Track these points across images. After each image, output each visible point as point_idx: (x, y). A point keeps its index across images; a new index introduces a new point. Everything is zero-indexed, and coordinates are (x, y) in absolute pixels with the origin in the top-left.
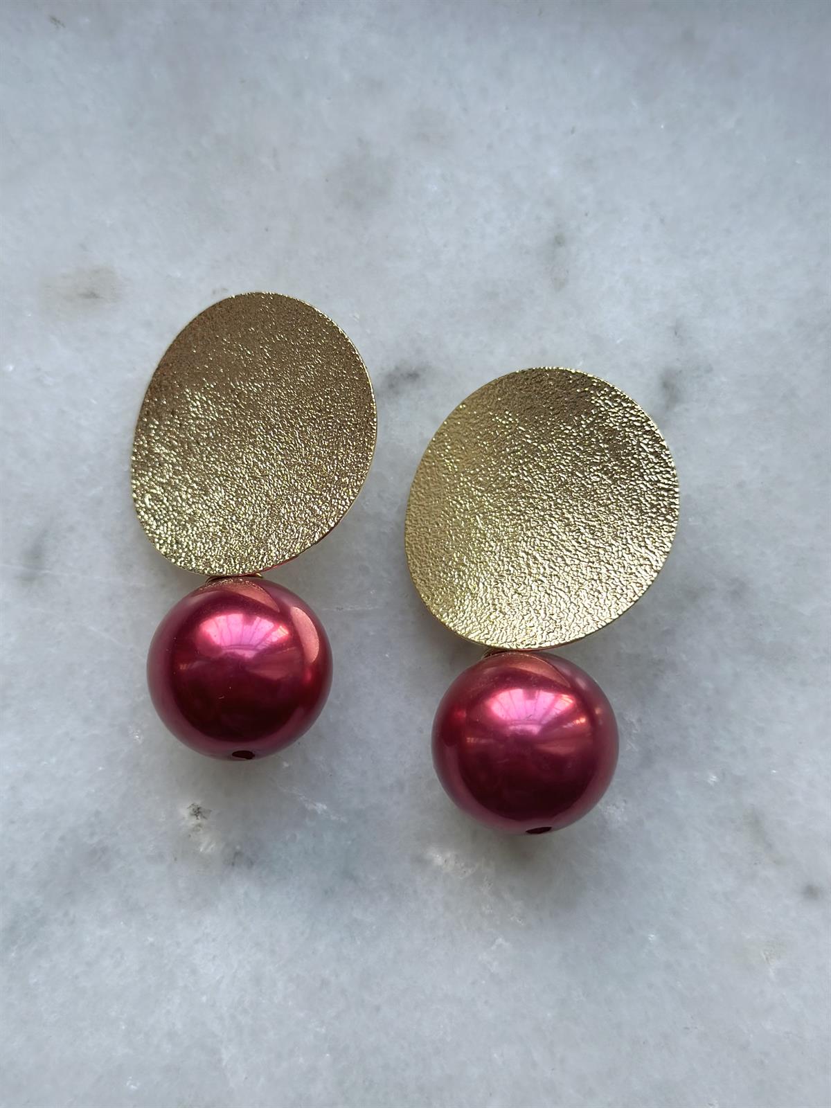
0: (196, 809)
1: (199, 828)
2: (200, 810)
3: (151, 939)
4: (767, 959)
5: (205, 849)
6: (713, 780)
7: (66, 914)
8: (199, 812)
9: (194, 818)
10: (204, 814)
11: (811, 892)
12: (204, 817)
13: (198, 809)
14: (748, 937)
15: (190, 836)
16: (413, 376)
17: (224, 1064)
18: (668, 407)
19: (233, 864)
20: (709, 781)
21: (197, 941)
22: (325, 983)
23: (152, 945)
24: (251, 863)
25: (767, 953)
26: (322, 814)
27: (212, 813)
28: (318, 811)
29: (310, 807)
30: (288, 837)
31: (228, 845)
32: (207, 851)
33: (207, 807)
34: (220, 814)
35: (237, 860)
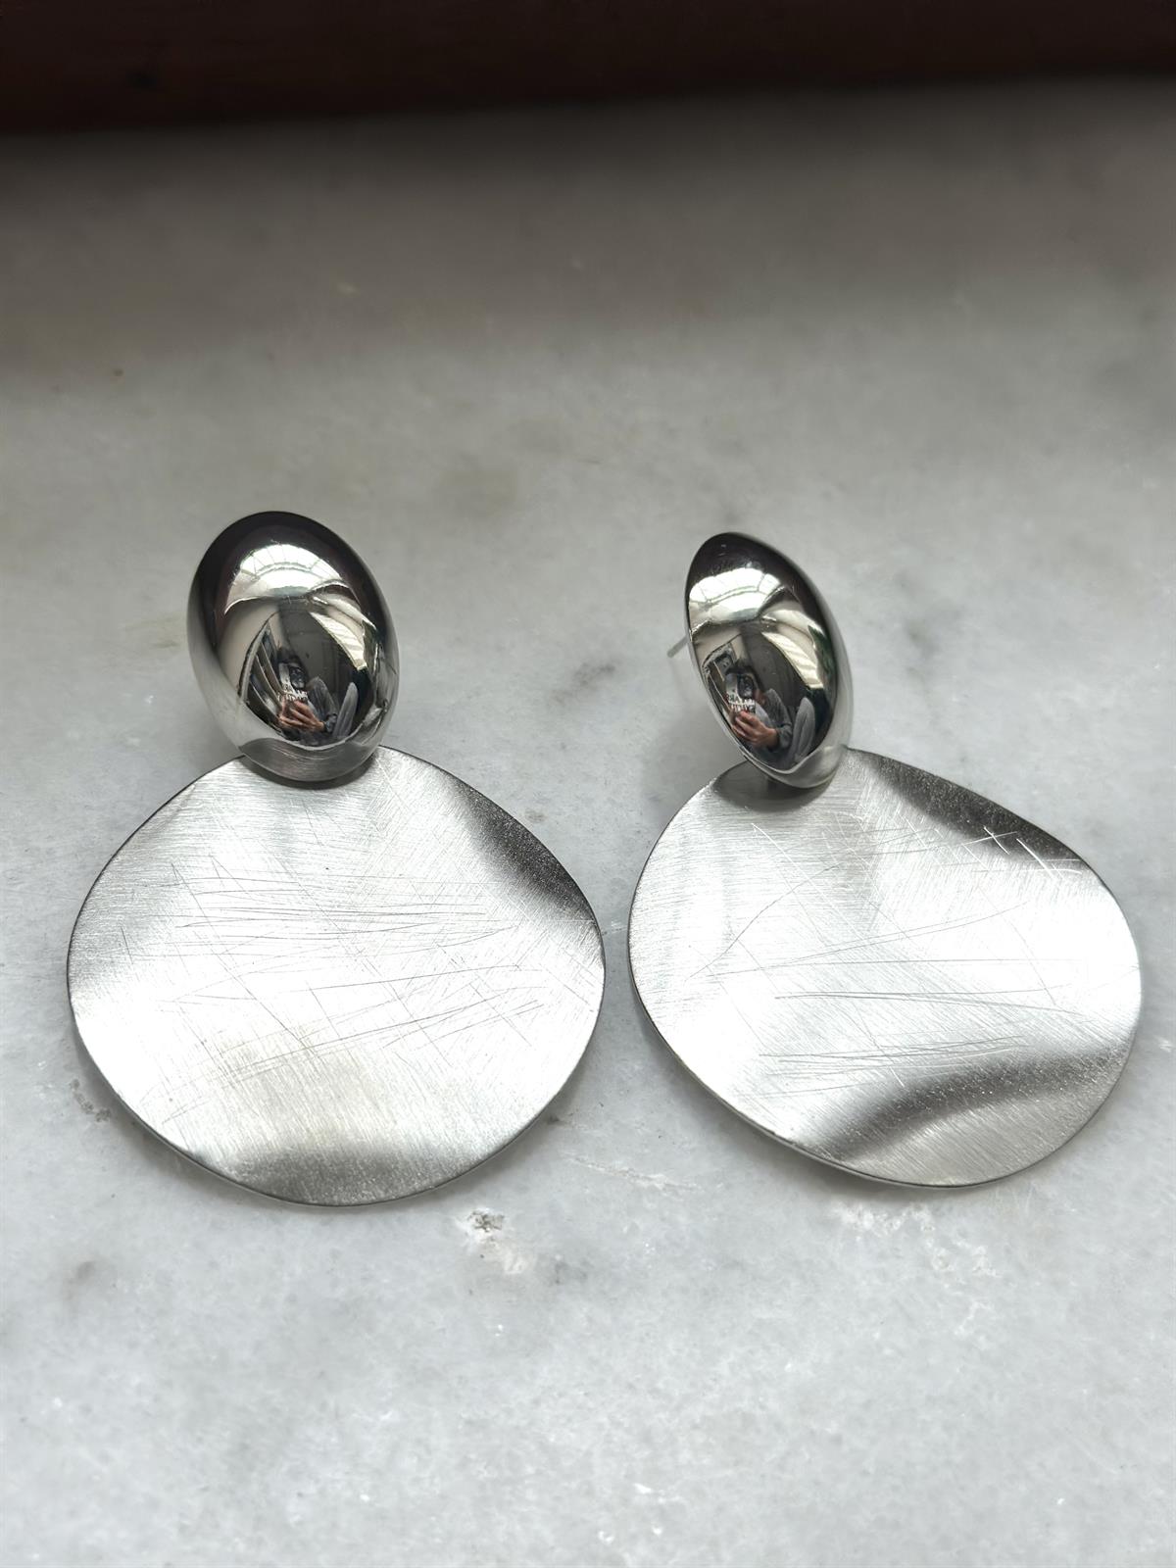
2: (487, 1220)
8: (486, 1223)
9: (482, 1231)
10: (492, 1223)
12: (496, 1228)
13: (484, 1218)
15: (482, 1256)
19: (558, 1282)
24: (583, 1277)
26: (664, 1189)
27: (505, 1219)
28: (657, 1185)
29: (644, 1184)
30: (625, 1230)
31: (542, 1257)
32: (513, 1272)
33: (495, 1212)
34: (518, 1218)
35: (562, 1276)
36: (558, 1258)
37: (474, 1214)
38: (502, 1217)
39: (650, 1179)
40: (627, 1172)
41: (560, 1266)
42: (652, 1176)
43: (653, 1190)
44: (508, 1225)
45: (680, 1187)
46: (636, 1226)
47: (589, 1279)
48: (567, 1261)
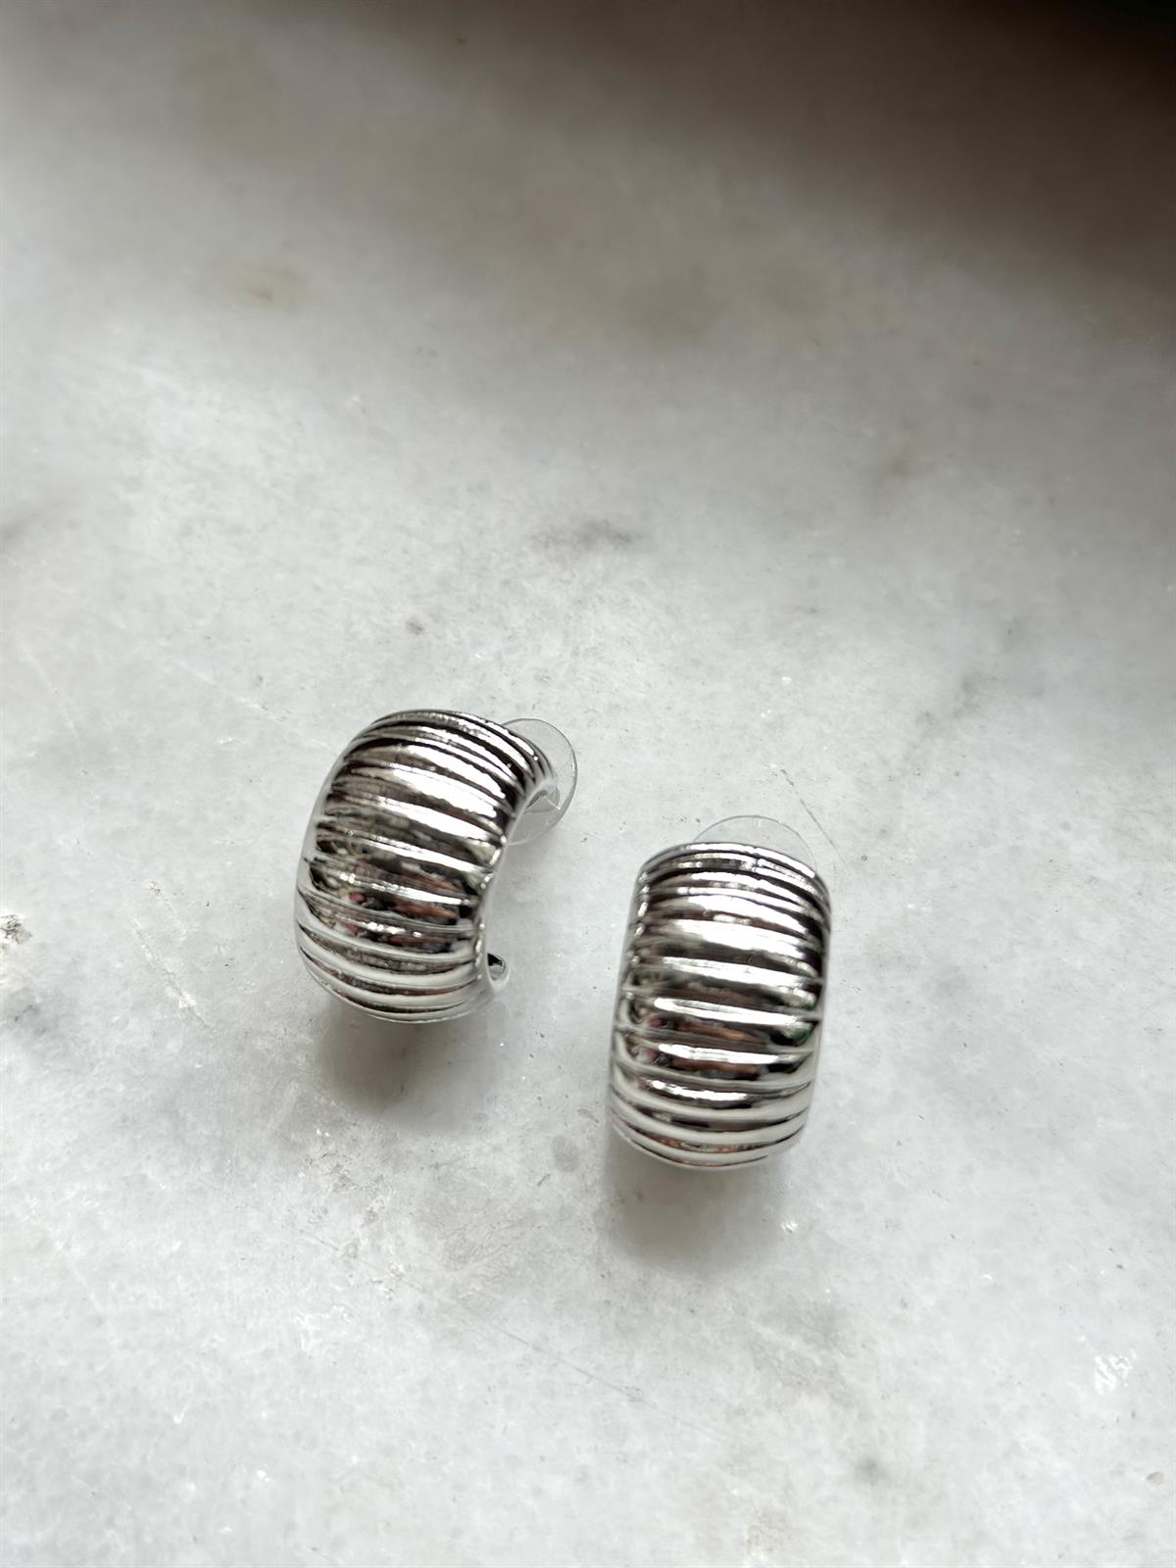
0: (13, 922)
4: (749, 1542)
6: (788, 1226)
8: (13, 930)
9: (5, 933)
10: (18, 935)
11: (870, 1470)
12: (16, 940)
13: (16, 925)
14: (735, 1492)
18: (957, 714)
19: (16, 1019)
20: (784, 1228)
22: (44, 1246)
24: (41, 1031)
25: (755, 1533)
26: (183, 1010)
27: (31, 939)
28: (180, 1002)
29: (170, 993)
30: (116, 1018)
31: (26, 990)
33: (28, 928)
34: (42, 946)
35: (25, 1018)
36: (38, 1000)
37: (12, 916)
38: (30, 935)
39: (181, 994)
40: (170, 974)
41: (33, 1009)
42: (184, 993)
43: (175, 1003)
44: (28, 948)
45: (199, 1019)
46: (127, 1023)
47: (44, 1036)
48: (43, 1008)
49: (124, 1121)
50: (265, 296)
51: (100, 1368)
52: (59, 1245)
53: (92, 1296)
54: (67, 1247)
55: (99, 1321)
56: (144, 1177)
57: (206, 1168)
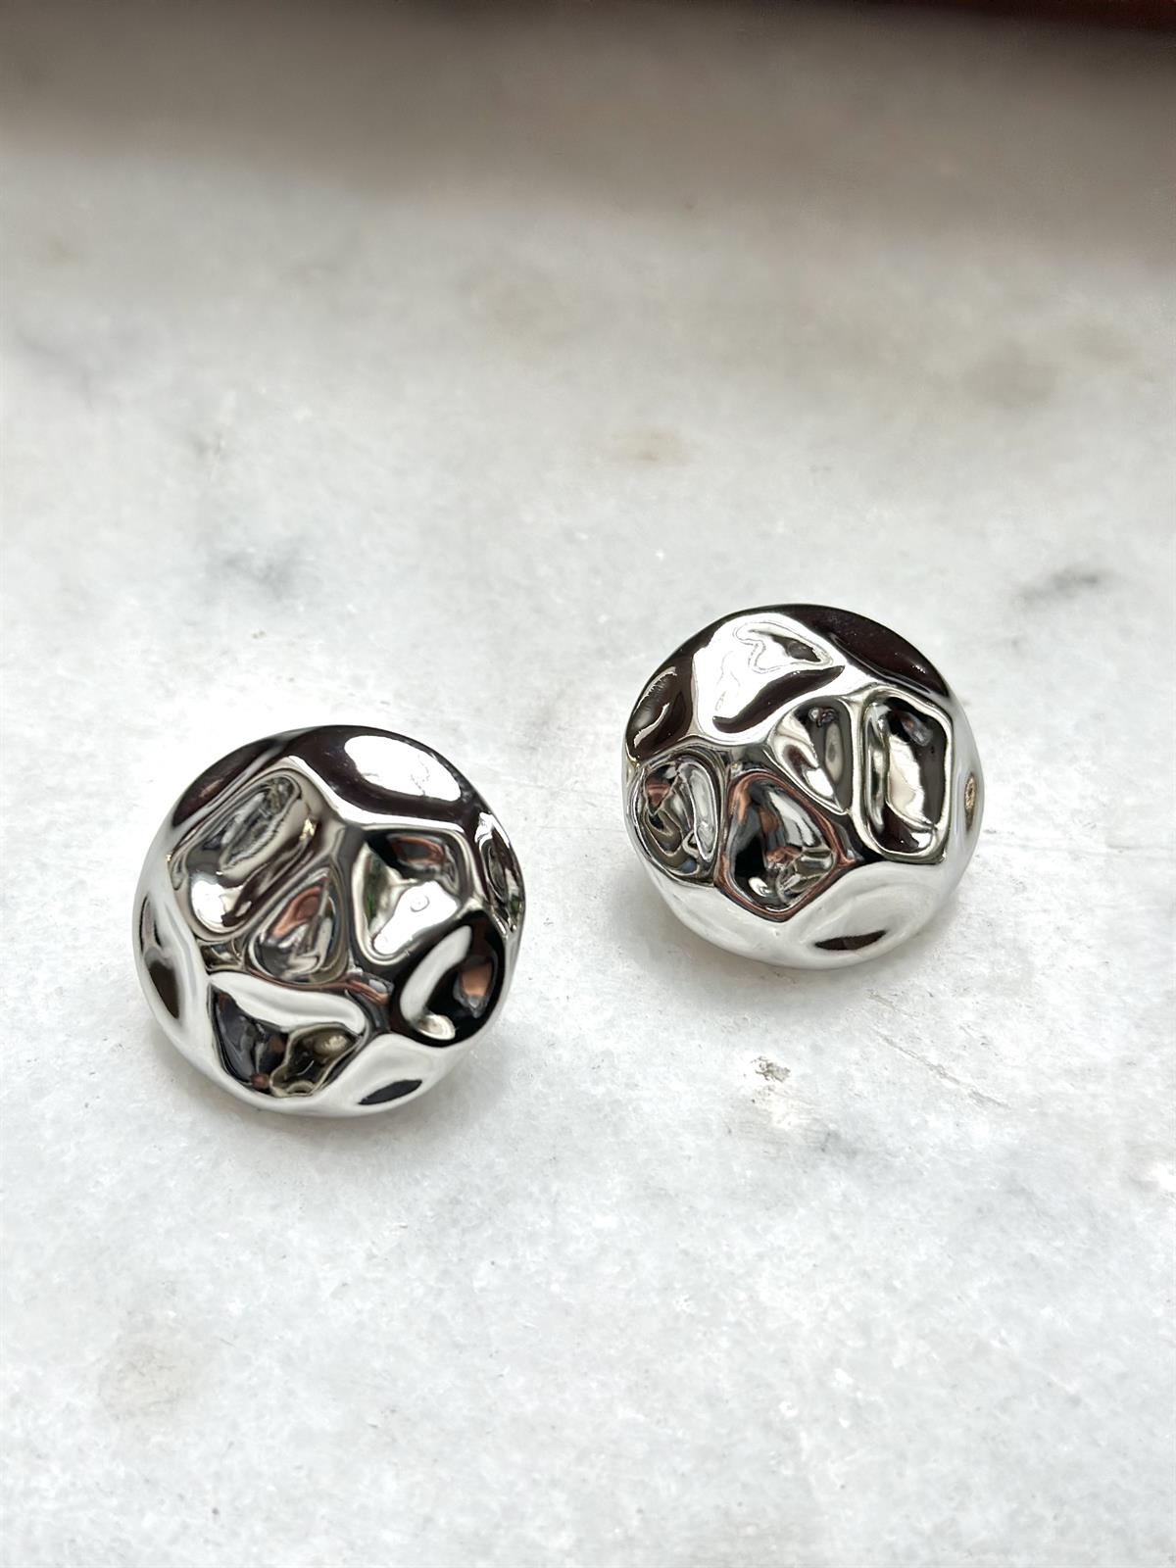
0: (764, 1063)
1: (767, 1091)
2: (771, 1068)
3: (682, 1246)
5: (779, 1122)
7: (545, 1189)
8: (768, 1071)
9: (763, 1076)
10: (775, 1073)
12: (777, 1078)
13: (768, 1065)
15: (753, 1101)
16: (1092, 580)
17: (804, 1458)
19: (823, 1150)
21: (761, 1257)
22: (981, 1349)
23: (685, 1253)
24: (852, 1153)
26: (970, 1096)
27: (790, 1074)
28: (964, 1090)
30: (914, 1122)
31: (815, 1121)
32: (781, 1126)
33: (782, 1065)
34: (804, 1077)
35: (829, 1145)
36: (832, 1127)
37: (762, 1058)
38: (788, 1071)
39: (958, 1082)
40: (936, 1067)
41: (833, 1136)
42: (960, 1080)
43: (958, 1092)
44: (790, 1081)
45: (989, 1099)
46: (926, 1122)
47: (859, 1158)
48: (842, 1131)
49: (980, 1210)
50: (649, 457)
51: (1103, 1443)
52: (996, 1344)
53: (1055, 1379)
54: (1003, 1342)
55: (1075, 1401)
56: (1032, 1257)
57: (1083, 1231)
